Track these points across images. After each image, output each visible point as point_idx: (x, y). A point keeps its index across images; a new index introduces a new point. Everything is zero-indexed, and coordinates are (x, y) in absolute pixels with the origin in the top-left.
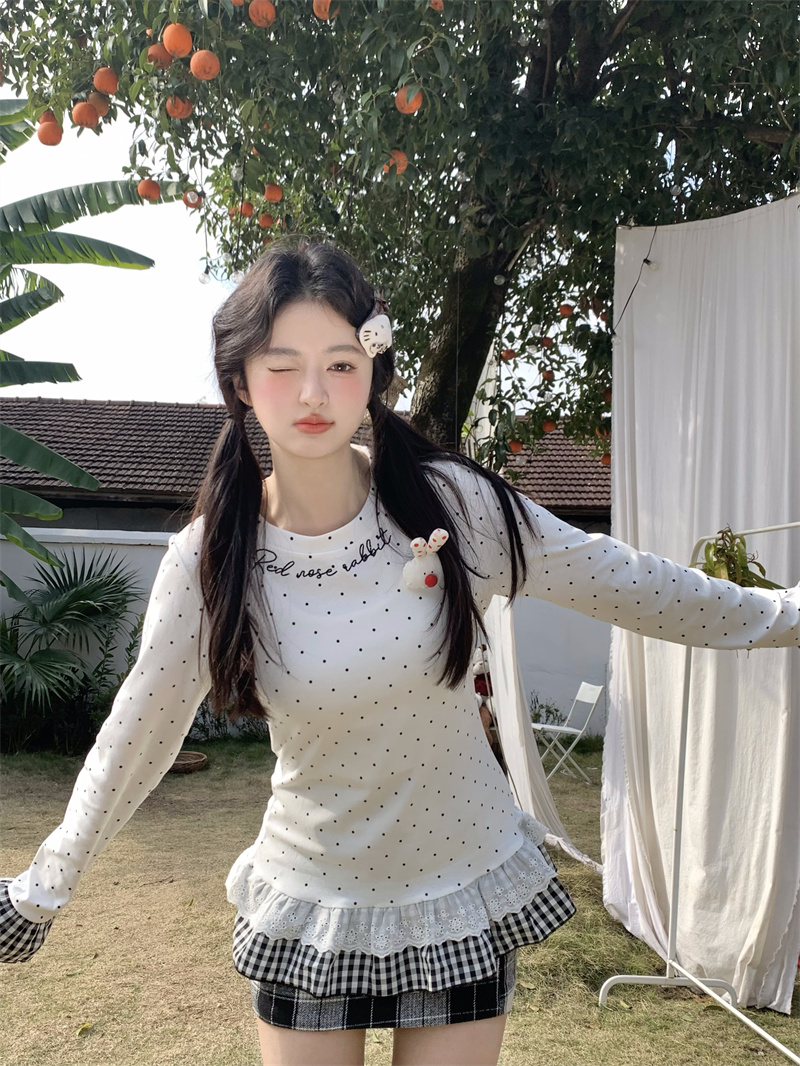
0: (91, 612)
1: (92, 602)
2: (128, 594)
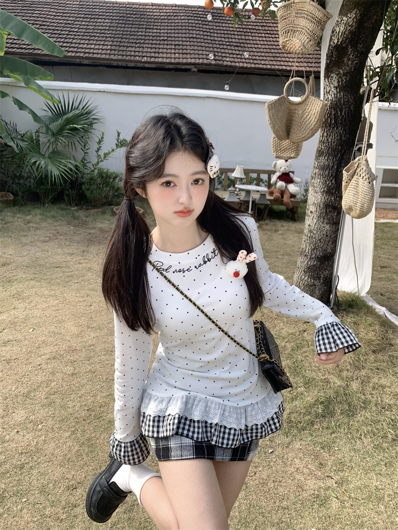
0: (76, 130)
1: (77, 126)
2: (94, 119)
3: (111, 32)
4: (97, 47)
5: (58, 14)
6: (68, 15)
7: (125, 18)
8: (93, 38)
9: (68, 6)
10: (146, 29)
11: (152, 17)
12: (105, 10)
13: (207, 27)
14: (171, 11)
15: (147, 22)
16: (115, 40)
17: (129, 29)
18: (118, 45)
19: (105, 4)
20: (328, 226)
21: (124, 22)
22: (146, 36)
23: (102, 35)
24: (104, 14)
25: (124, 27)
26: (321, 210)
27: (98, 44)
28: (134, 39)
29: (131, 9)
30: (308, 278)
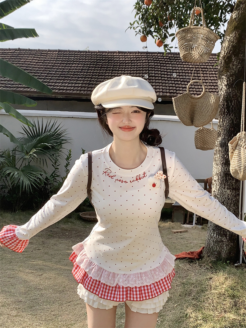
0: (46, 148)
1: (47, 144)
2: (63, 140)
3: (82, 73)
4: (70, 85)
5: (40, 61)
6: (48, 62)
7: (96, 63)
8: (67, 78)
9: (49, 55)
10: (113, 70)
11: (118, 61)
12: (79, 58)
13: (165, 68)
14: (135, 56)
15: (114, 66)
16: (85, 79)
17: (98, 71)
18: (88, 83)
20: (229, 191)
21: (94, 66)
23: (75, 76)
24: (78, 60)
25: (94, 70)
26: (222, 178)
27: (71, 83)
29: (101, 56)
30: (216, 235)
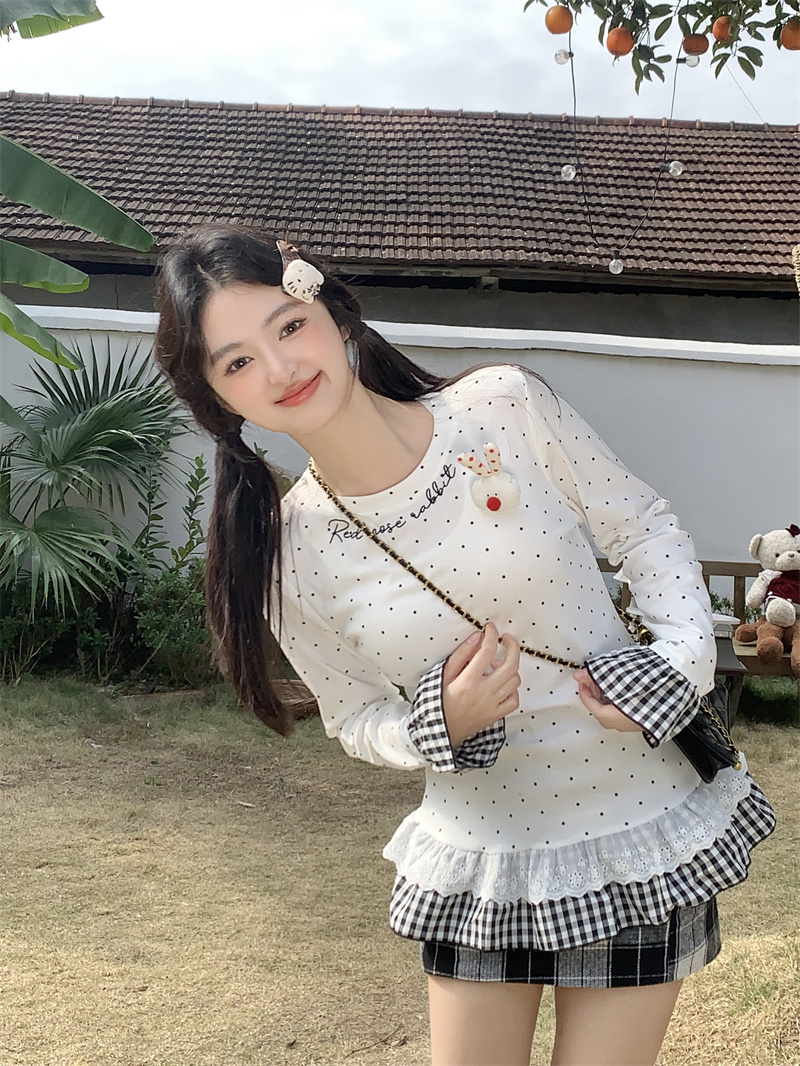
0: (126, 445)
1: (129, 433)
3: (240, 181)
4: (197, 220)
5: (87, 138)
6: (117, 139)
7: (283, 147)
8: (187, 197)
9: (117, 117)
11: (362, 143)
12: (223, 128)
13: (525, 166)
16: (252, 202)
17: (295, 175)
19: (224, 113)
21: (280, 156)
22: (343, 192)
23: (215, 190)
25: (280, 171)
27: (200, 213)
28: (307, 200)
29: (301, 124)
